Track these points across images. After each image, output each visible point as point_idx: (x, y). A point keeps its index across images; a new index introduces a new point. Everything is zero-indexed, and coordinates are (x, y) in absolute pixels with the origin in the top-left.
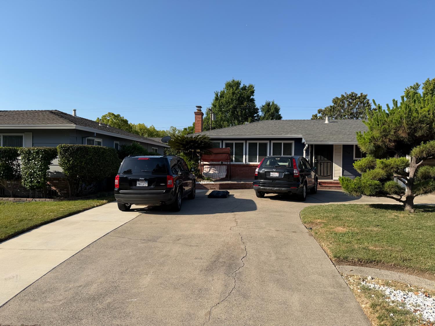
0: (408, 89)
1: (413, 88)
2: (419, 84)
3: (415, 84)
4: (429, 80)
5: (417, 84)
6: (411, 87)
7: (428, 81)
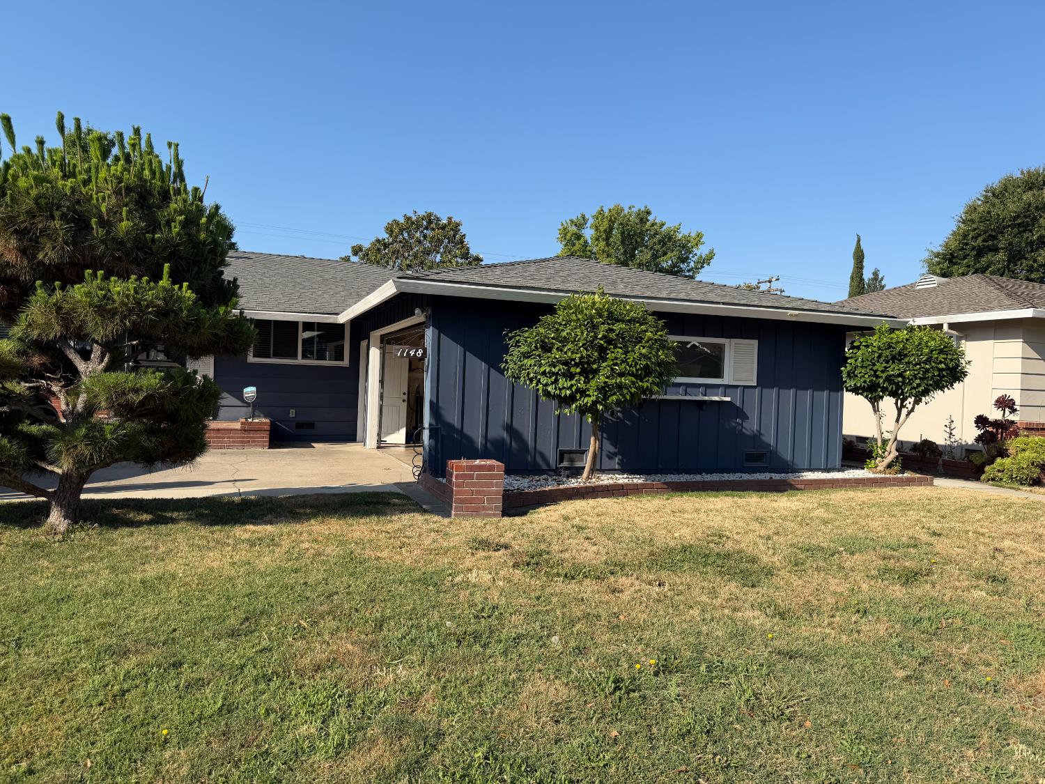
0: (565, 225)
1: (576, 225)
2: (587, 217)
3: (580, 216)
4: (602, 210)
5: (583, 217)
6: (572, 221)
7: (601, 212)
